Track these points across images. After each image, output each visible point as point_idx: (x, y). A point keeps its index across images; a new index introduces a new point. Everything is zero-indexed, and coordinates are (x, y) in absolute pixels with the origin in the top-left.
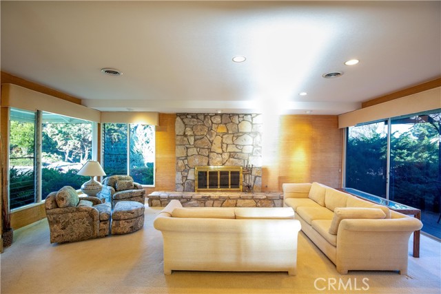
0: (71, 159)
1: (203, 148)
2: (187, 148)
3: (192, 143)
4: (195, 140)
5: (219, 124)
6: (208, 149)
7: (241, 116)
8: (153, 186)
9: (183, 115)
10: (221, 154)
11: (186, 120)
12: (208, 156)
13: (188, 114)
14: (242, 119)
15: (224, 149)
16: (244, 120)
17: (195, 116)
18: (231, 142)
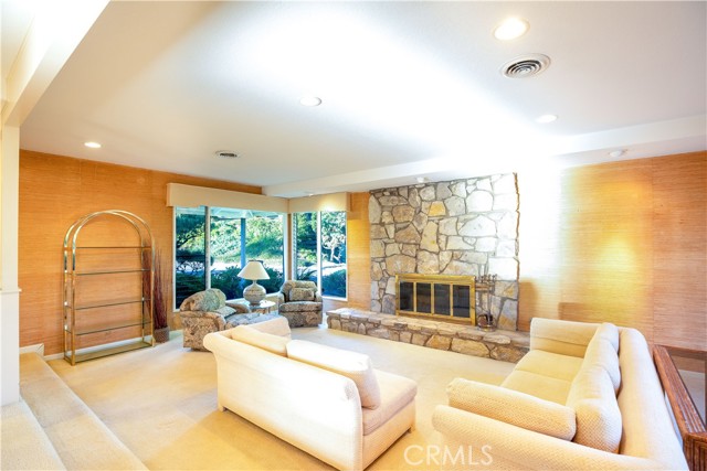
0: (337, 259)
1: (408, 244)
2: (386, 244)
3: (392, 236)
4: (396, 231)
5: (432, 201)
6: (415, 244)
7: (470, 182)
8: (345, 300)
9: (377, 193)
10: (438, 254)
11: (382, 200)
12: (416, 257)
13: (385, 190)
14: (473, 188)
15: (442, 245)
16: (476, 189)
17: (395, 192)
18: (454, 232)
